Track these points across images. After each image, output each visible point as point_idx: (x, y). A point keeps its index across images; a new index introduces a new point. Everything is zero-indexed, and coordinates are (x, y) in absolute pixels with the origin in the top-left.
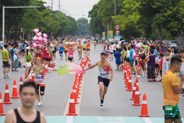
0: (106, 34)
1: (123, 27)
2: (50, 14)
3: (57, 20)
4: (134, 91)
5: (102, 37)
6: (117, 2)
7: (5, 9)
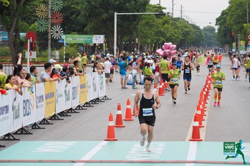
0: (237, 45)
2: (171, 22)
3: (179, 28)
5: (232, 48)
7: (117, 15)
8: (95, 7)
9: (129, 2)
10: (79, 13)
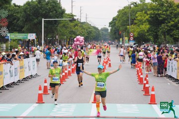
0: (123, 40)
1: (136, 34)
2: (79, 25)
3: (84, 29)
4: (145, 84)
5: (120, 42)
6: (131, 15)
7: (44, 21)
8: (30, 15)
9: (52, 11)
10: (19, 19)
